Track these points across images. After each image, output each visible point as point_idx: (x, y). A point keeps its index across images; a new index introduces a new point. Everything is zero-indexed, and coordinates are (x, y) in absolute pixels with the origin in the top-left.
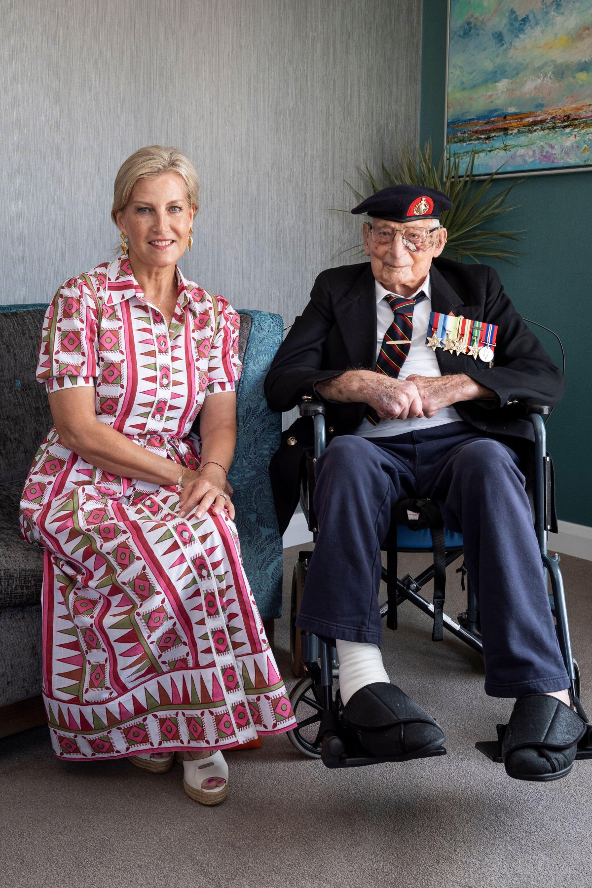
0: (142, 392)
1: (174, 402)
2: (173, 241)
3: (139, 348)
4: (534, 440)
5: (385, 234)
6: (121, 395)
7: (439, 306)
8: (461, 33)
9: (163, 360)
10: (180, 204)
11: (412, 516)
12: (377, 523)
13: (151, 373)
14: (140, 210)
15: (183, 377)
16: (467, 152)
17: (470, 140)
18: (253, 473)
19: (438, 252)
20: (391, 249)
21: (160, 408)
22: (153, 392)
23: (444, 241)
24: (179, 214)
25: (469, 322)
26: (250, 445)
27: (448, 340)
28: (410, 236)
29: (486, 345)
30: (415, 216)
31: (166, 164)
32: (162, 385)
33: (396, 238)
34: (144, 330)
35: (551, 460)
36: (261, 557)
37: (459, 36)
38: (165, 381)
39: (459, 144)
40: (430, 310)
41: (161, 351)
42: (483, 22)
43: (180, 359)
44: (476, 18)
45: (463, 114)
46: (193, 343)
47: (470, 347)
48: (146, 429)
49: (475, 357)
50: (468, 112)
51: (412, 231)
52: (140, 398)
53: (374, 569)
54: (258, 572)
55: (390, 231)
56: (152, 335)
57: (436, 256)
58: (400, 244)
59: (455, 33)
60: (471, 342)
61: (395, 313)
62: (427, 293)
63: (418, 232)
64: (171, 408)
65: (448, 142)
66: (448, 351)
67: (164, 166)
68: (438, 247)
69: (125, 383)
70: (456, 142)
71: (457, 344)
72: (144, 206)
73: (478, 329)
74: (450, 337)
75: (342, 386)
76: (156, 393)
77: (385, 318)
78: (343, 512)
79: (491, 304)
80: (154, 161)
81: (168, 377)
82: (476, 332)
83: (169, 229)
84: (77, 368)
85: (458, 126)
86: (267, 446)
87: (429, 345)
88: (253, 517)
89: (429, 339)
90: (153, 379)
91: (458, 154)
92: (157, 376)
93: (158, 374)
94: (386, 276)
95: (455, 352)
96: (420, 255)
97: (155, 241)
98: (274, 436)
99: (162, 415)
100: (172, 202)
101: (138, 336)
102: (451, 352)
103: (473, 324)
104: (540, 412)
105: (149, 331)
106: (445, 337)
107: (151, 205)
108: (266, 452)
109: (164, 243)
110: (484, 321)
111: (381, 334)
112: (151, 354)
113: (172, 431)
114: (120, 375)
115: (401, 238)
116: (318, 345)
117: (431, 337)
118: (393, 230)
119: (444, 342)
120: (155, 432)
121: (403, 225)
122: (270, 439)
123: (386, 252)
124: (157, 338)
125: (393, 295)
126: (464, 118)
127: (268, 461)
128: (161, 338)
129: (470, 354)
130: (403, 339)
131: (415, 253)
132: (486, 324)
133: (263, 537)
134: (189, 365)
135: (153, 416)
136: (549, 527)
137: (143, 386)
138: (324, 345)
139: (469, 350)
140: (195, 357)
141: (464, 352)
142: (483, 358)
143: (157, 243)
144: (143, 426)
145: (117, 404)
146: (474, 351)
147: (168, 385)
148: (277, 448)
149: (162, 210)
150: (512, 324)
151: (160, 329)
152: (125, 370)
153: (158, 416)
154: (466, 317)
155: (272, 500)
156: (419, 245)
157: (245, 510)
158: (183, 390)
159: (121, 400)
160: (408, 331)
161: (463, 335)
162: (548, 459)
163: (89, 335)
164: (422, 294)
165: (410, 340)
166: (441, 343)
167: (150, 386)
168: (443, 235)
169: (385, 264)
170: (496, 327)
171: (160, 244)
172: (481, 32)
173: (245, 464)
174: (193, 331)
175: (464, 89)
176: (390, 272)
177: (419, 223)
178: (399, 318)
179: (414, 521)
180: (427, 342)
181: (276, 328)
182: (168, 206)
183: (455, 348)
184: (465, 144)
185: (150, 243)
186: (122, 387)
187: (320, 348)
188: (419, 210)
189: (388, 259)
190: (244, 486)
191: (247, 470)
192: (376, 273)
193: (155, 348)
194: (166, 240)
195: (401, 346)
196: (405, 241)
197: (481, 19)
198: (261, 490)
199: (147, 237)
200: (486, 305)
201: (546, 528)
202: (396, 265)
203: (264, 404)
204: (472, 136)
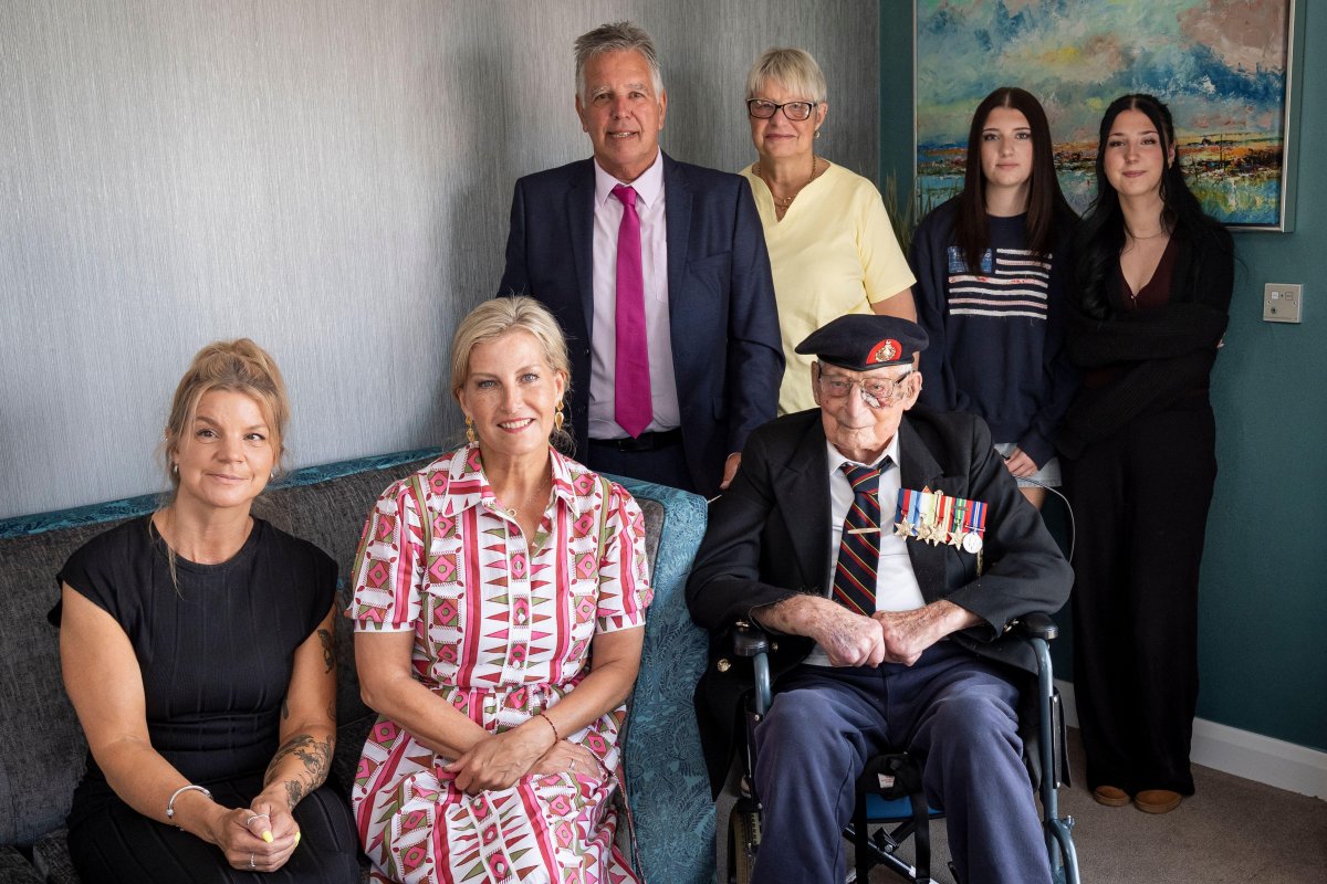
0: (488, 636)
1: (538, 644)
2: (532, 420)
3: (486, 574)
4: (1036, 671)
5: (838, 384)
6: (459, 641)
7: (912, 481)
8: (933, 26)
9: (520, 588)
10: (535, 370)
11: (885, 781)
12: (838, 809)
13: (501, 609)
14: (481, 384)
15: (549, 609)
16: (945, 189)
17: (949, 174)
18: (673, 709)
19: (909, 403)
20: (847, 404)
21: (518, 653)
22: (505, 634)
23: (918, 388)
24: (535, 383)
25: (949, 500)
26: (668, 673)
27: (922, 526)
28: (871, 388)
29: (972, 530)
30: (878, 363)
31: (511, 320)
32: (517, 623)
33: (853, 392)
34: (494, 548)
35: (1060, 700)
36: (686, 815)
37: (930, 30)
38: (522, 618)
39: (934, 177)
40: (898, 485)
41: (515, 577)
42: (961, 14)
43: (547, 583)
44: (953, 9)
45: (938, 137)
46: (570, 557)
47: (952, 534)
48: (502, 681)
49: (959, 547)
50: (944, 135)
51: (873, 381)
52: (485, 643)
53: (837, 870)
54: (683, 835)
55: (844, 380)
56: (505, 553)
57: (908, 408)
58: (859, 399)
59: (925, 25)
60: (953, 527)
61: (856, 491)
62: (895, 459)
63: (882, 383)
64: (534, 651)
65: (918, 173)
66: (923, 540)
67: (509, 325)
68: (910, 396)
69: (463, 624)
70: (929, 174)
71: (934, 530)
72: (485, 378)
73: (962, 509)
74: (926, 522)
75: (787, 612)
76: (508, 634)
77: (841, 497)
78: (794, 801)
79: (977, 471)
80: (494, 319)
81: (525, 611)
82: (959, 513)
83: (523, 405)
84: (382, 612)
85: (932, 152)
86: (689, 671)
87: (898, 533)
88: (675, 766)
89: (898, 525)
90: (504, 617)
91: (933, 190)
92: (508, 612)
93: (511, 608)
94: (841, 438)
95: (931, 541)
96: (885, 412)
97: (506, 423)
98: (699, 656)
99: (522, 661)
100: (523, 369)
101: (484, 558)
102: (927, 541)
103: (955, 503)
104: (1043, 636)
105: (502, 549)
106: (919, 522)
107: (495, 376)
108: (688, 679)
109: (518, 424)
110: (968, 499)
111: (838, 519)
112: (501, 582)
113: (542, 678)
114: (457, 615)
115: (859, 391)
116: (754, 535)
117: (900, 523)
118: (849, 379)
119: (918, 529)
120: (514, 684)
121: (861, 374)
122: (694, 661)
123: (841, 408)
124: (512, 558)
125: (851, 463)
126: (940, 143)
127: (692, 690)
128: (518, 557)
129: (951, 543)
130: (869, 526)
131: (878, 411)
132: (972, 502)
133: (689, 788)
134: (561, 589)
135: (511, 663)
136: (1058, 784)
137: (488, 626)
138: (762, 534)
139: (950, 538)
140: (571, 578)
141: (944, 540)
142: (968, 549)
143: (508, 426)
144: (495, 677)
145: (455, 652)
146: (956, 540)
147: (526, 623)
148: (704, 670)
149: (511, 380)
150: (1004, 497)
151: (518, 545)
152: (463, 608)
153: (517, 663)
154: (946, 494)
155: (699, 739)
156: (883, 400)
157: (664, 758)
158: (551, 626)
159: (460, 647)
160: (874, 514)
161: (941, 518)
162: (1055, 699)
163: (403, 565)
164: (888, 460)
165: (879, 526)
166: (914, 530)
167: (500, 625)
168: (916, 380)
169: (840, 423)
170: (985, 505)
171: (513, 426)
172: (959, 27)
173: (662, 699)
174: (572, 540)
175: (938, 103)
176: (846, 434)
177: (883, 371)
178: (861, 496)
179: (887, 789)
180: (896, 529)
181: (697, 516)
182: (518, 375)
183: (931, 537)
184: (941, 178)
185: (499, 425)
186: (460, 630)
187: (757, 539)
188: (882, 356)
189: (843, 417)
190: (662, 727)
191: (665, 706)
192: (829, 432)
193: (508, 573)
194: (520, 419)
195: (869, 536)
196: (864, 395)
197: (959, 10)
198: (684, 730)
199: (494, 419)
200: (971, 472)
201: (1055, 787)
202: (853, 425)
203: (685, 616)
204: (951, 168)
